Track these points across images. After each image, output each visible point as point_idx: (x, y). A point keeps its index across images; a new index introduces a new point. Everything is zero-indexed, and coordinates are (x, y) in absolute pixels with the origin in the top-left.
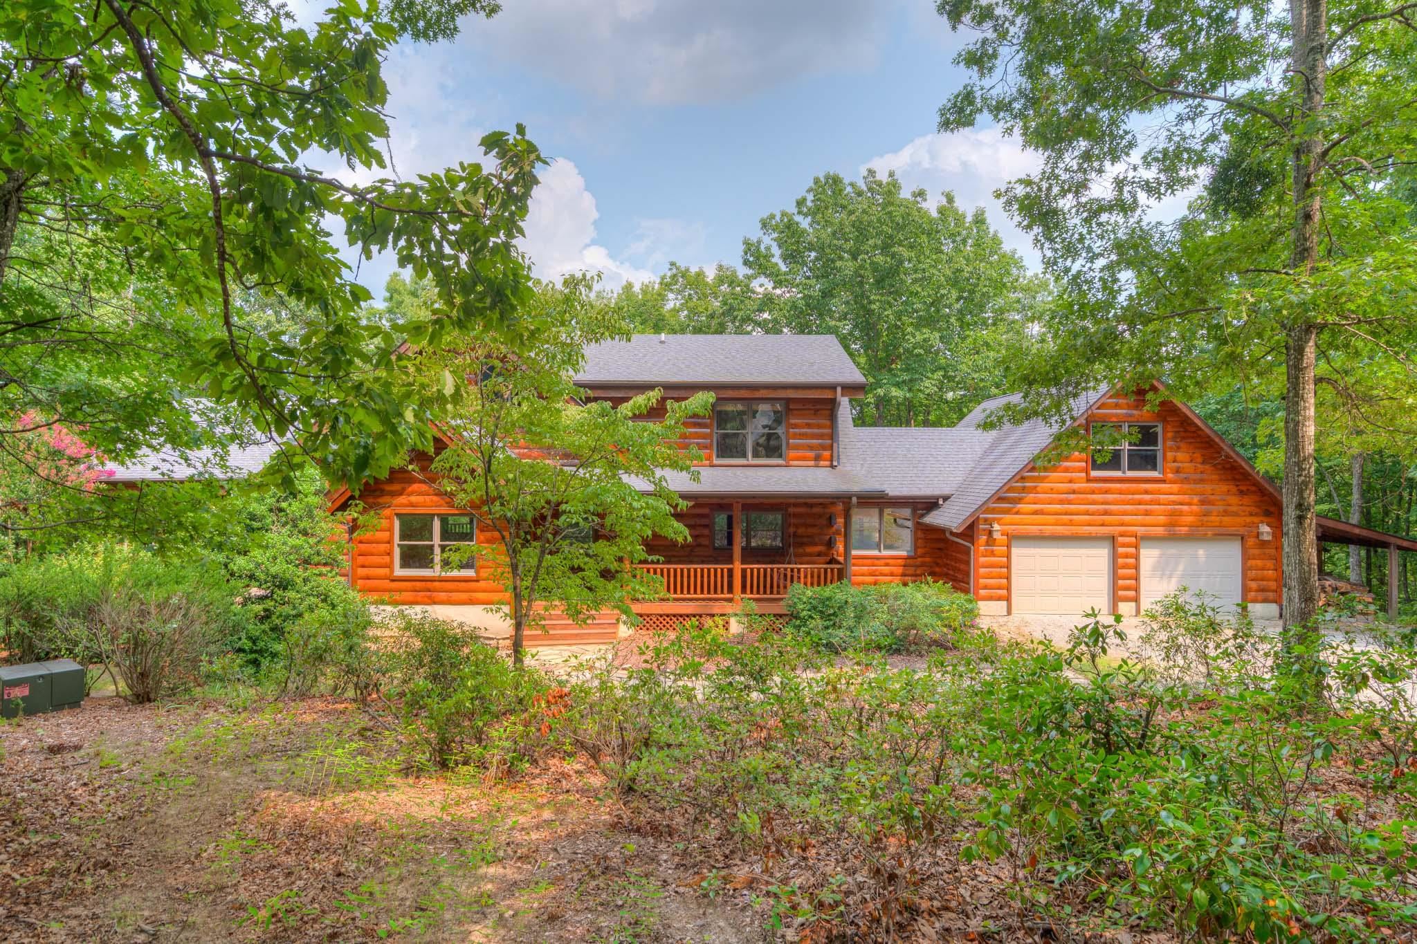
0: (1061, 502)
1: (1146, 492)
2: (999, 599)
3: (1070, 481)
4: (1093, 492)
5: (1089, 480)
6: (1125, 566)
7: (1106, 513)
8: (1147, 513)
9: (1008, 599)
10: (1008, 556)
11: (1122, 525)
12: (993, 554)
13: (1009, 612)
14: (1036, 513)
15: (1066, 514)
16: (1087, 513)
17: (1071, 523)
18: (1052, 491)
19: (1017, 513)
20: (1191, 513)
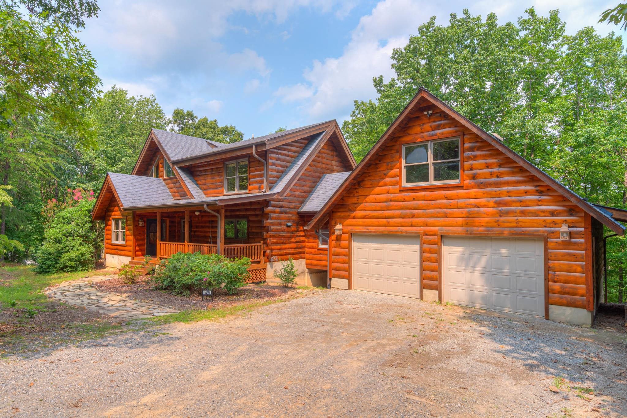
0: (382, 209)
1: (447, 198)
2: (344, 277)
3: (388, 193)
4: (405, 200)
5: (401, 191)
6: (429, 260)
7: (413, 216)
8: (446, 216)
9: (349, 278)
10: (349, 247)
11: (427, 225)
12: (339, 246)
13: (350, 287)
14: (364, 217)
15: (386, 217)
16: (400, 217)
17: (388, 225)
18: (376, 201)
19: (354, 218)
20: (487, 215)
